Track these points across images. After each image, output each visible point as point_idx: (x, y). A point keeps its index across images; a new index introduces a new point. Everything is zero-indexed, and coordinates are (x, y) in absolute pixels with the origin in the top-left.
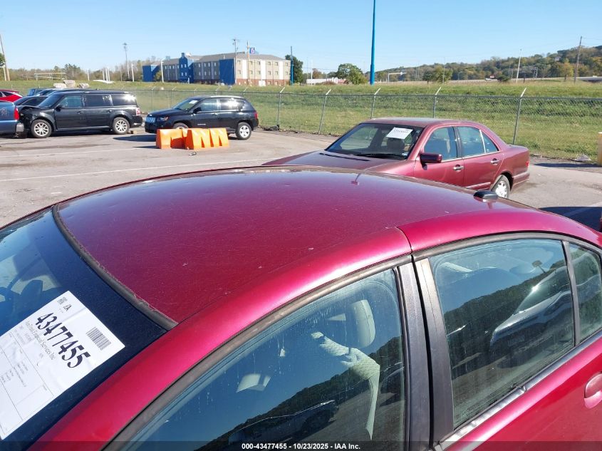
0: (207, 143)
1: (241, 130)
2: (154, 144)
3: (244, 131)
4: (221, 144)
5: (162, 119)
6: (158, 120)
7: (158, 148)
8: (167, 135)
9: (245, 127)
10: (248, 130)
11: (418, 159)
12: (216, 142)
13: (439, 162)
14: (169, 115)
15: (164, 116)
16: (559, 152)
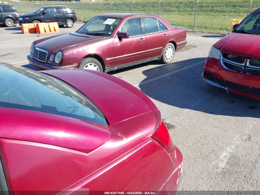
0: (47, 30)
1: (68, 23)
2: (20, 31)
3: (70, 23)
4: (55, 30)
5: (26, 18)
6: (24, 19)
7: (23, 33)
8: (26, 27)
9: (70, 21)
10: (72, 23)
11: (117, 36)
12: (52, 30)
13: (128, 37)
14: (30, 16)
15: (26, 17)
16: (215, 30)
